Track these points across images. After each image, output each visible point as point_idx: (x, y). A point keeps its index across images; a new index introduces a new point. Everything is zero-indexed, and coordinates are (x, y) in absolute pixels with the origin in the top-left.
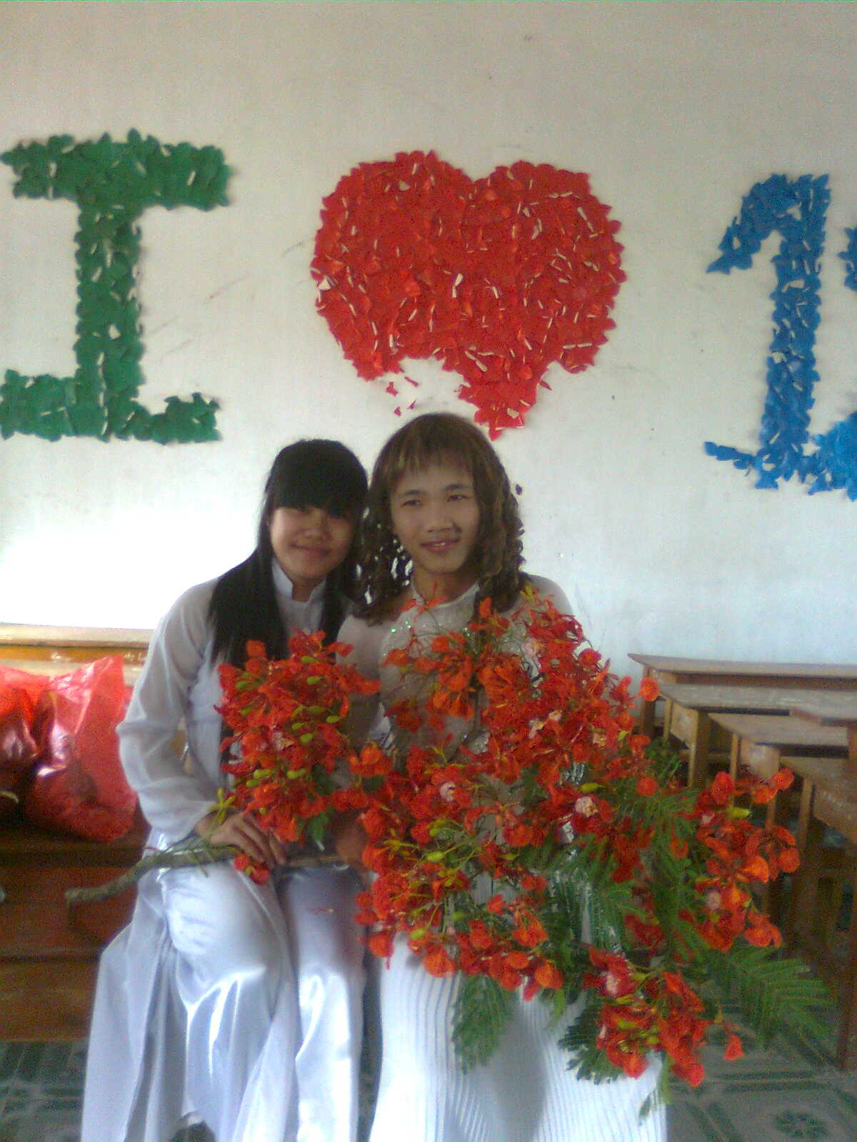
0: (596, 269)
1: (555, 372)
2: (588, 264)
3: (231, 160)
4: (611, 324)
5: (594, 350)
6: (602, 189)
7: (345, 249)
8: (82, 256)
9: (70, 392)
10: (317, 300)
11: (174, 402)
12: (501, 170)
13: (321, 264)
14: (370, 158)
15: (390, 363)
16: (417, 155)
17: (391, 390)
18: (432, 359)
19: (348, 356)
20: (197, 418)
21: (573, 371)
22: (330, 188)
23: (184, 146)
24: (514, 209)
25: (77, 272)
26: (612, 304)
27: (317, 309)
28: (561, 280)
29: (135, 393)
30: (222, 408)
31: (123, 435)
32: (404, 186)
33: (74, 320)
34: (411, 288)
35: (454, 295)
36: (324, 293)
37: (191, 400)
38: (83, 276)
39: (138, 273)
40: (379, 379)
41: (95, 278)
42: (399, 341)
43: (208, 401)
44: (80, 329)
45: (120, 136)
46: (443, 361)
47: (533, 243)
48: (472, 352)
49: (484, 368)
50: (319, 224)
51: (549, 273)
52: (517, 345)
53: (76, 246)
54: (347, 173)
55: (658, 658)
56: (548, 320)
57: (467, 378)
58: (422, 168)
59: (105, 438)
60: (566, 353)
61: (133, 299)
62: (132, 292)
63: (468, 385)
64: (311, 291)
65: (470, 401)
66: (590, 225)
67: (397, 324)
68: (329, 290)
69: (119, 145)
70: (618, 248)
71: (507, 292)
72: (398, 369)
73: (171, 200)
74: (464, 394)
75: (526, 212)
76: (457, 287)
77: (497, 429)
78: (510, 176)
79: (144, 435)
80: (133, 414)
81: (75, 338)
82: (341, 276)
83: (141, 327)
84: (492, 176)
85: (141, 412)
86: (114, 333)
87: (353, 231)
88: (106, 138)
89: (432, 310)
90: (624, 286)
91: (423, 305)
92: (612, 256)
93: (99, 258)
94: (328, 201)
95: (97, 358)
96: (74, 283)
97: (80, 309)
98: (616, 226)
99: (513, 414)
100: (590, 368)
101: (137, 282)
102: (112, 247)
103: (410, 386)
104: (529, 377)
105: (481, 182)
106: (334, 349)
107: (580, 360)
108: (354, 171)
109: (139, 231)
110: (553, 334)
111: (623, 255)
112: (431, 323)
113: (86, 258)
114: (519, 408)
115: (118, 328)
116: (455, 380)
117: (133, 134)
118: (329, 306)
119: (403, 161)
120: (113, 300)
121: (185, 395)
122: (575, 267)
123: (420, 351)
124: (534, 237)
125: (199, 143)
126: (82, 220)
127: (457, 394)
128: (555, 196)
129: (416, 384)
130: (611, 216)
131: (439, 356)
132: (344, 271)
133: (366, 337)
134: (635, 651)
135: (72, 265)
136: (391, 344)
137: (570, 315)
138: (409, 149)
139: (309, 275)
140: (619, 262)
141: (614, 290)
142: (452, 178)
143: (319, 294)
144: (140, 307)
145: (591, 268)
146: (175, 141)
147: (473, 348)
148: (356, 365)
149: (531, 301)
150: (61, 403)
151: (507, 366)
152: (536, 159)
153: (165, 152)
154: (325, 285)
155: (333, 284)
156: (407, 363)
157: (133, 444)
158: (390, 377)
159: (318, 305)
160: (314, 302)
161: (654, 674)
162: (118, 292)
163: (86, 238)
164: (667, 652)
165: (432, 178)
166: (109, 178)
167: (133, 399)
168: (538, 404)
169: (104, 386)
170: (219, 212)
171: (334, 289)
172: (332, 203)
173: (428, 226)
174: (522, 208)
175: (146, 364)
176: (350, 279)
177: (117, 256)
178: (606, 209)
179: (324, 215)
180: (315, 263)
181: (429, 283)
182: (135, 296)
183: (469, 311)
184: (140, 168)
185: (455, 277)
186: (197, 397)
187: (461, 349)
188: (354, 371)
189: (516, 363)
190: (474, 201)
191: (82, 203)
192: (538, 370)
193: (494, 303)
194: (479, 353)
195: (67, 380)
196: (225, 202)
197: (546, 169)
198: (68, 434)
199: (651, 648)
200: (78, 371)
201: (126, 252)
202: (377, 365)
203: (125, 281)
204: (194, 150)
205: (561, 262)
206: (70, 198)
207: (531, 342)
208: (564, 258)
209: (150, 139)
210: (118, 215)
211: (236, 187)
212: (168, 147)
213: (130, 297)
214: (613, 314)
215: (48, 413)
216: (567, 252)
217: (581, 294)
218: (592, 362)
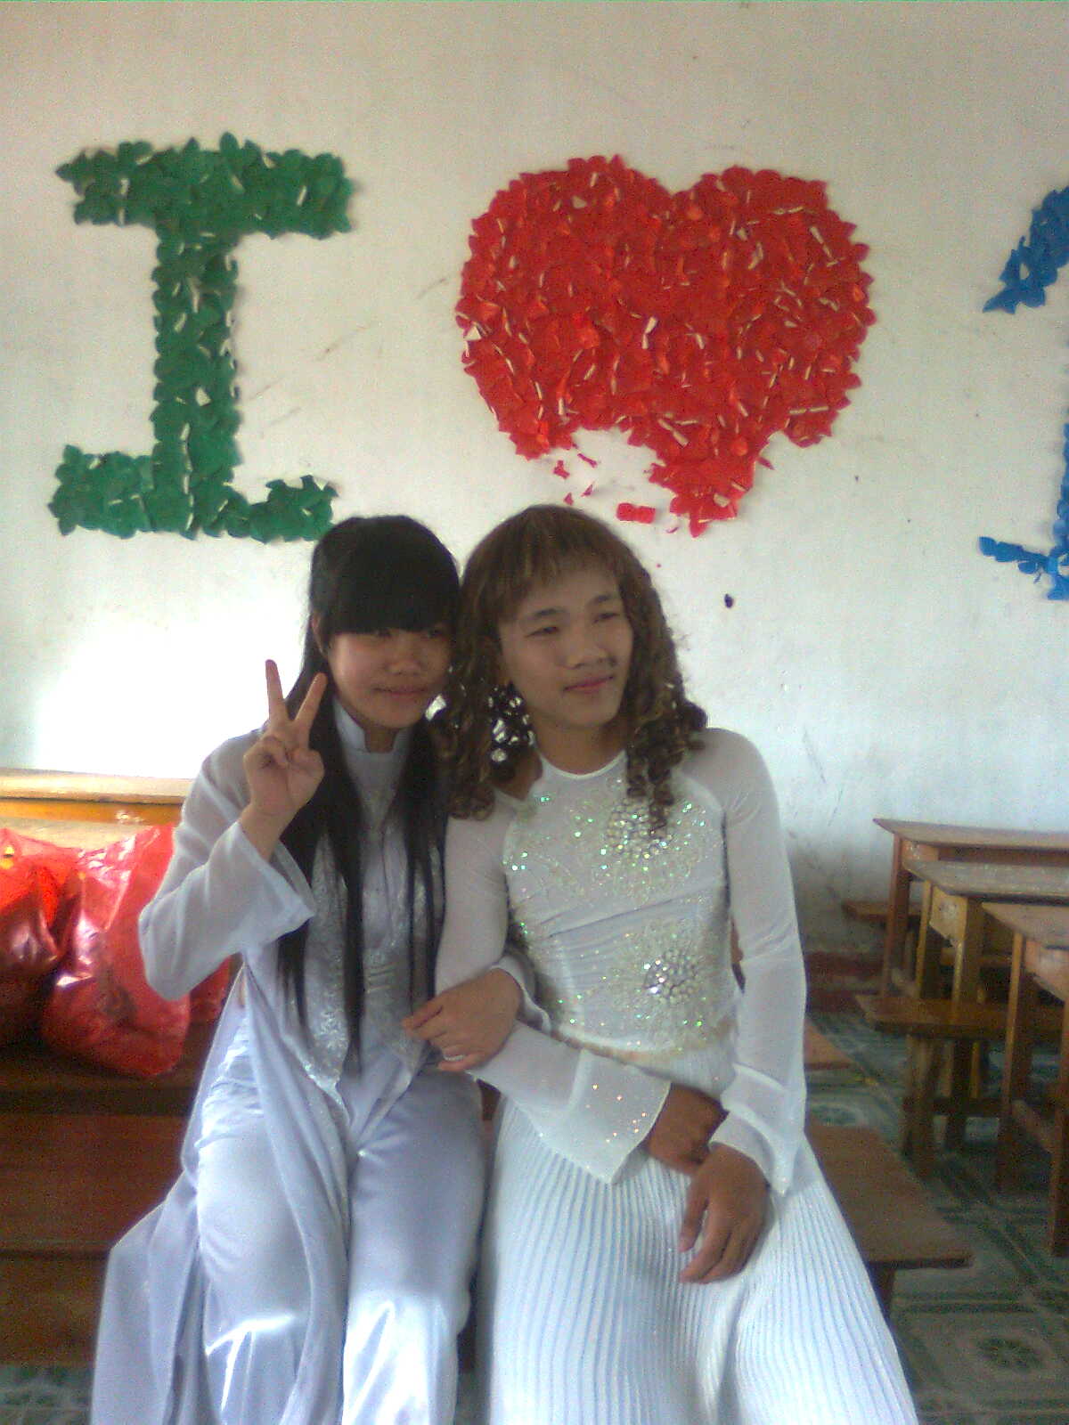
0: (834, 307)
1: (779, 446)
2: (825, 301)
3: (352, 172)
4: (854, 381)
5: (831, 416)
6: (842, 203)
7: (501, 286)
8: (161, 298)
9: (147, 475)
10: (464, 354)
11: (278, 487)
12: (709, 179)
13: (469, 308)
14: (534, 167)
15: (559, 435)
16: (597, 161)
17: (560, 471)
18: (616, 430)
19: (503, 428)
20: (308, 509)
21: (804, 444)
22: (482, 207)
23: (292, 154)
24: (725, 230)
25: (156, 319)
26: (856, 355)
27: (464, 366)
28: (789, 324)
29: (230, 477)
30: (340, 495)
31: (213, 530)
32: (579, 203)
33: (152, 381)
34: (589, 337)
35: (645, 345)
36: (472, 344)
37: (299, 485)
38: (163, 323)
39: (233, 321)
40: (545, 456)
41: (178, 327)
42: (571, 406)
43: (321, 487)
44: (159, 393)
45: (210, 143)
46: (629, 433)
47: (751, 274)
48: (667, 420)
49: (683, 441)
50: (467, 254)
51: (773, 314)
52: (729, 410)
53: (154, 287)
54: (505, 186)
55: (912, 825)
56: (769, 377)
57: (661, 455)
58: (601, 179)
59: (190, 534)
60: (794, 420)
61: (227, 353)
62: (226, 345)
63: (662, 464)
64: (456, 341)
65: (664, 485)
66: (827, 251)
67: (569, 384)
68: (480, 341)
69: (208, 154)
70: (865, 280)
71: (713, 340)
72: (569, 444)
73: (275, 225)
74: (657, 476)
75: (742, 233)
76: (649, 335)
77: (701, 521)
78: (720, 186)
79: (239, 531)
80: (226, 502)
81: (152, 404)
82: (495, 322)
83: (237, 390)
84: (697, 188)
85: (236, 500)
86: (202, 398)
87: (512, 263)
88: (192, 143)
89: (615, 365)
90: (873, 332)
91: (603, 360)
92: (856, 290)
93: (184, 302)
94: (479, 224)
95: (180, 431)
96: (152, 333)
97: (159, 368)
98: (862, 250)
99: (722, 501)
100: (826, 440)
101: (231, 331)
102: (198, 287)
103: (586, 465)
104: (743, 452)
105: (682, 195)
106: (484, 418)
107: (811, 430)
108: (513, 183)
109: (234, 264)
110: (777, 397)
111: (873, 288)
112: (613, 383)
113: (167, 302)
114: (730, 493)
115: (207, 392)
116: (646, 457)
117: (228, 140)
118: (479, 362)
119: (579, 168)
120: (200, 356)
121: (293, 479)
122: (807, 305)
123: (599, 420)
124: (752, 266)
125: (311, 150)
126: (161, 251)
127: (649, 475)
128: (780, 212)
129: (593, 463)
130: (856, 238)
131: (624, 426)
132: (499, 315)
133: (528, 401)
134: (882, 816)
135: (150, 311)
136: (561, 412)
137: (798, 371)
138: (586, 154)
139: (454, 322)
140: (866, 299)
141: (859, 335)
142: (643, 190)
143: (466, 347)
144: (235, 363)
145: (827, 307)
146: (280, 148)
147: (669, 415)
148: (514, 439)
149: (749, 353)
150: (136, 488)
151: (715, 438)
152: (755, 164)
153: (268, 163)
154: (475, 334)
155: (484, 332)
156: (582, 435)
157: (226, 540)
158: (560, 454)
159: (465, 359)
160: (459, 356)
161: (909, 847)
162: (206, 346)
163: (165, 275)
164: (927, 818)
165: (616, 191)
166: (195, 196)
167: (226, 484)
168: (755, 488)
169: (189, 467)
170: (337, 240)
171: (484, 340)
172: (483, 225)
173: (609, 254)
174: (737, 228)
175: (243, 438)
176: (507, 327)
177: (207, 298)
178: (850, 227)
179: (474, 243)
180: (461, 306)
181: (611, 329)
182: (229, 349)
183: (664, 366)
184: (236, 183)
185: (645, 322)
186: (308, 480)
187: (653, 417)
188: (512, 446)
189: (727, 436)
190: (672, 222)
191: (161, 230)
192: (756, 443)
193: (696, 355)
194: (677, 422)
195: (142, 459)
196: (344, 226)
197: (769, 177)
198: (144, 530)
199: (905, 812)
200: (156, 448)
201: (217, 293)
202: (541, 439)
203: (217, 330)
204: (305, 159)
205: (787, 300)
206: (145, 223)
207: (748, 408)
208: (791, 293)
209: (249, 145)
210: (208, 247)
211: (361, 207)
212: (273, 156)
213: (222, 352)
214: (857, 368)
215: (119, 501)
216: (796, 285)
217: (814, 341)
218: (829, 433)
